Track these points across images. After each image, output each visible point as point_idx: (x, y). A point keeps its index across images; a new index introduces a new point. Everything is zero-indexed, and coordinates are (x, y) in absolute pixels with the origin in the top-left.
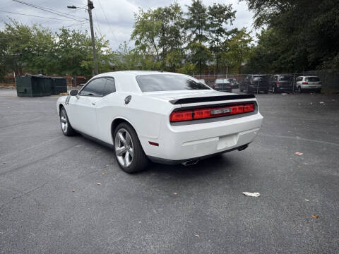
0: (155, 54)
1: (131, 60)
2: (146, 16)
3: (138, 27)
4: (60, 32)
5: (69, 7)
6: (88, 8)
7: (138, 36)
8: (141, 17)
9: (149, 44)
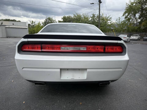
0: (135, 22)
1: (122, 26)
2: (132, 4)
3: (127, 10)
4: (92, 16)
5: (91, 4)
6: (99, 3)
7: (127, 14)
8: (130, 4)
9: (132, 17)
